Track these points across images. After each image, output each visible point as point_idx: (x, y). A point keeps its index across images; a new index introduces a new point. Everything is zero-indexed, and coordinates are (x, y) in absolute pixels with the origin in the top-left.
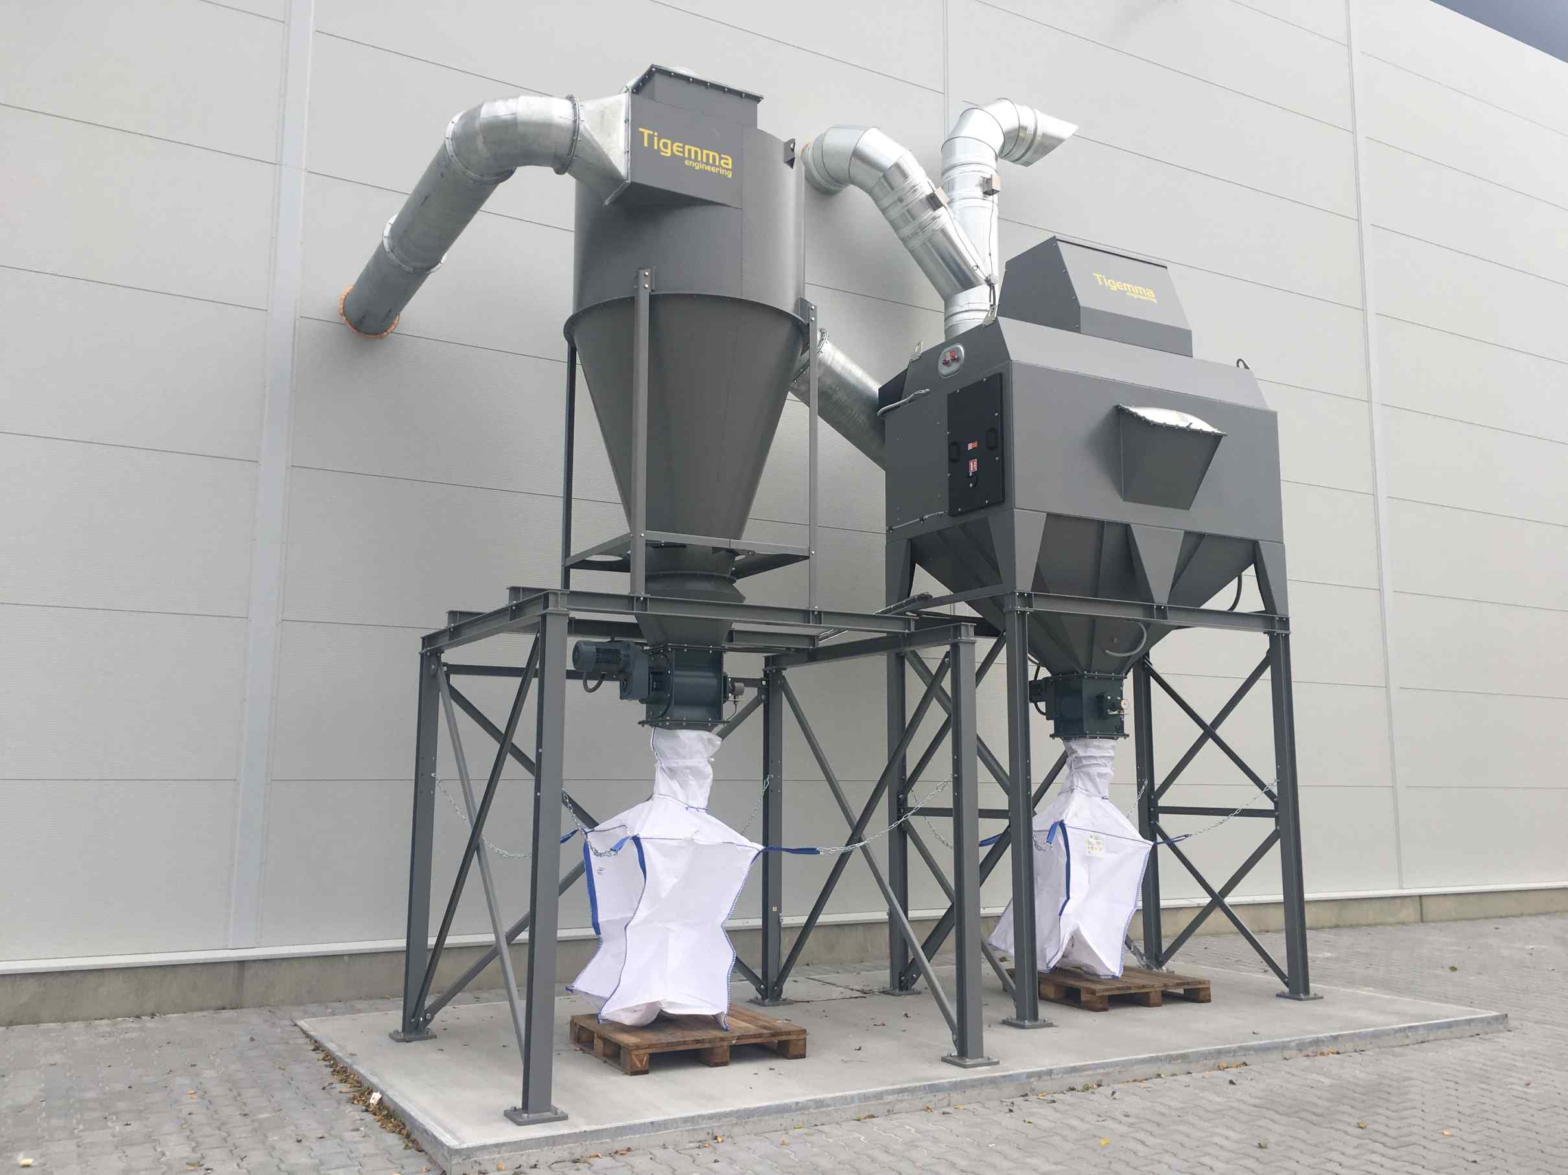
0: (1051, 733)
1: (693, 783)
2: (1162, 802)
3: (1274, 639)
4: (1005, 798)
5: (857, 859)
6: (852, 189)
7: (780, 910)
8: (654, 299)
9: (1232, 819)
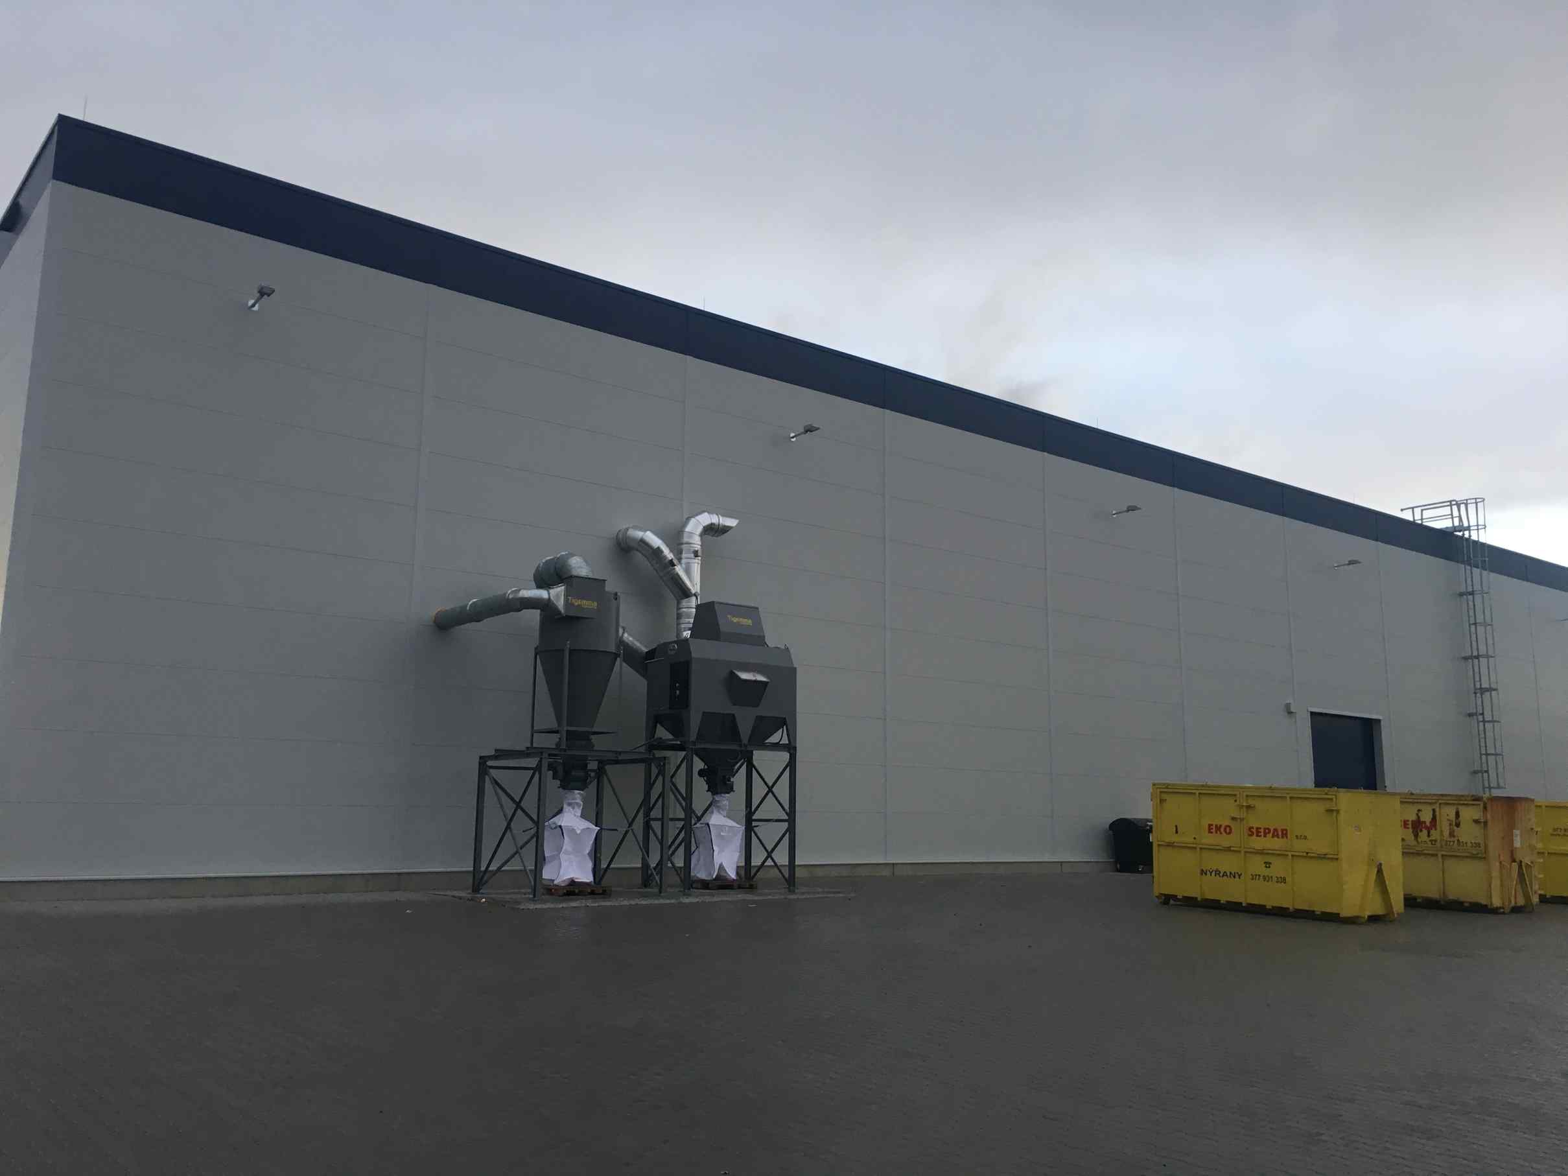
0: (707, 789)
1: (576, 807)
2: (754, 817)
3: (791, 754)
4: (683, 813)
5: (630, 835)
6: (636, 552)
7: (601, 855)
8: (572, 651)
9: (770, 824)
